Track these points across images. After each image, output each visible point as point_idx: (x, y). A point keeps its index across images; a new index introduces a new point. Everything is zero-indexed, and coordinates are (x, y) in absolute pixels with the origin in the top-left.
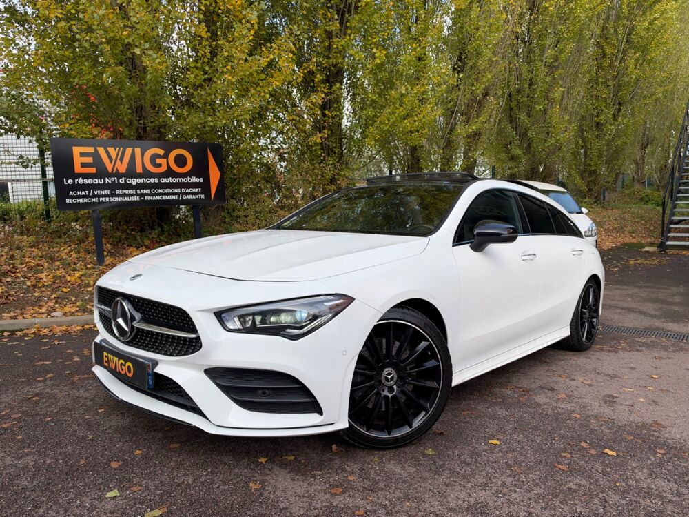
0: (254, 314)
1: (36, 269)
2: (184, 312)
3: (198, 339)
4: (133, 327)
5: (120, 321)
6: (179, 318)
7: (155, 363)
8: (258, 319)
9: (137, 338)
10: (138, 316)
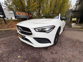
0: (40, 29)
1: (14, 24)
2: (29, 29)
3: (32, 33)
4: (21, 31)
5: (19, 30)
6: (28, 30)
7: (25, 36)
8: (41, 30)
9: (22, 32)
10: (22, 29)
